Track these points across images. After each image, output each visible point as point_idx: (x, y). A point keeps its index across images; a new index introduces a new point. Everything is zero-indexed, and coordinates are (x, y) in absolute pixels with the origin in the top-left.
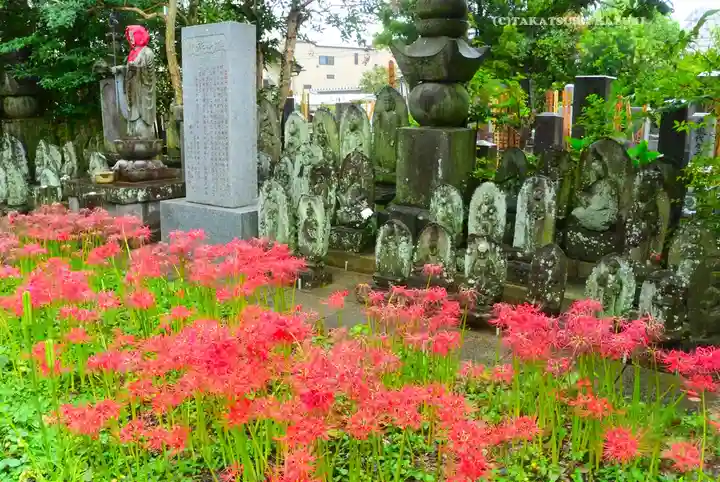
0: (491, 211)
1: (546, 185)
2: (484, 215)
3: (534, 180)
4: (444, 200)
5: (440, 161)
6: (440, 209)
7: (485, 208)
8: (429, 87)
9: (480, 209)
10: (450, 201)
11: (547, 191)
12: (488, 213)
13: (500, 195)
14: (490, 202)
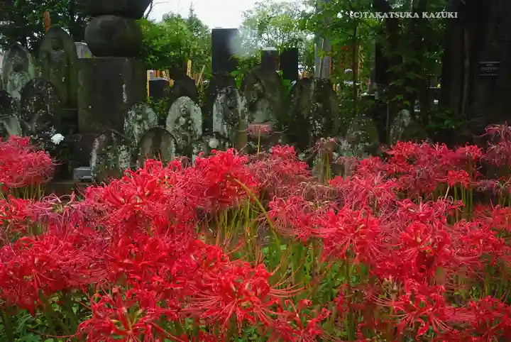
0: (190, 122)
1: (238, 95)
2: (183, 127)
3: (227, 91)
4: (140, 117)
5: (124, 86)
6: (136, 126)
7: (183, 120)
8: (109, 18)
9: (177, 121)
10: (146, 117)
11: (239, 100)
12: (187, 124)
13: (196, 108)
14: (187, 115)
